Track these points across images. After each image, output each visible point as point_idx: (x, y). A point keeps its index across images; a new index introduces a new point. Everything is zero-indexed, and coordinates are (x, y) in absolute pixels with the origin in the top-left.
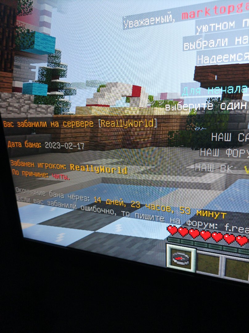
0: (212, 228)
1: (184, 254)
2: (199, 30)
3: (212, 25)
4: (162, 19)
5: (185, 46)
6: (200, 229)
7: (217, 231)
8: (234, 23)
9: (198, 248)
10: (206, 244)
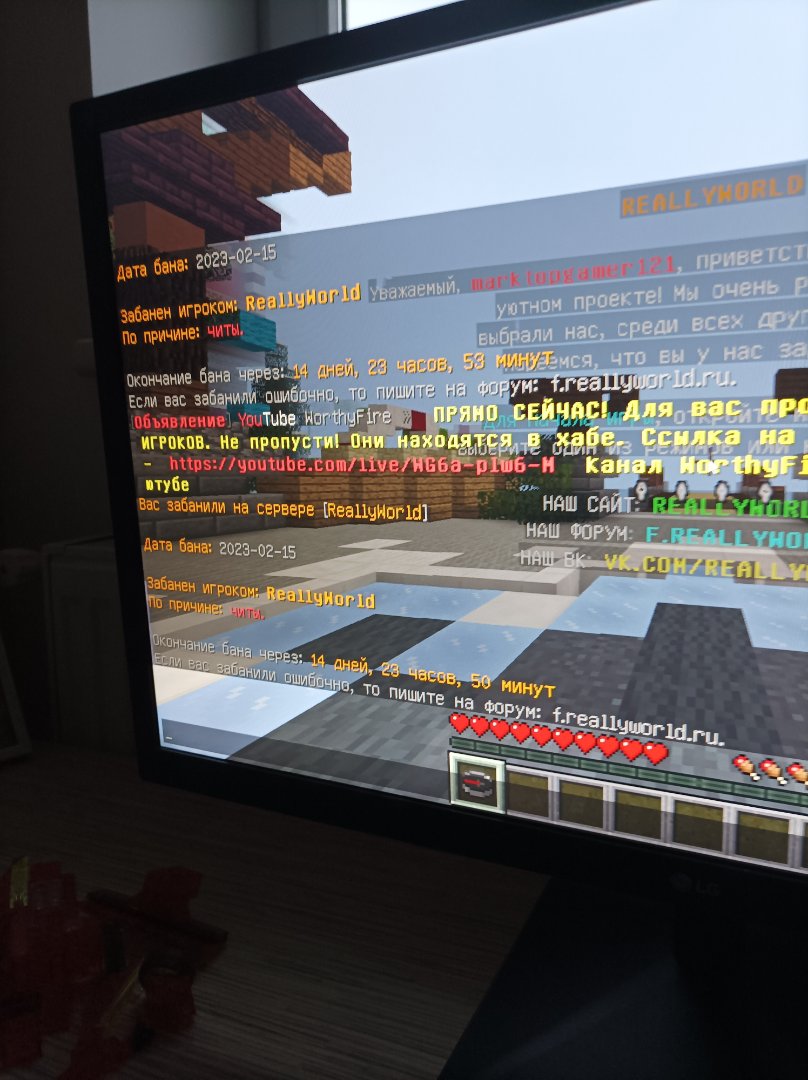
0: (531, 716)
1: (482, 774)
2: (501, 312)
3: (524, 304)
4: (438, 287)
5: (481, 339)
6: (510, 720)
7: (542, 724)
8: (559, 301)
9: (509, 760)
10: (523, 751)
